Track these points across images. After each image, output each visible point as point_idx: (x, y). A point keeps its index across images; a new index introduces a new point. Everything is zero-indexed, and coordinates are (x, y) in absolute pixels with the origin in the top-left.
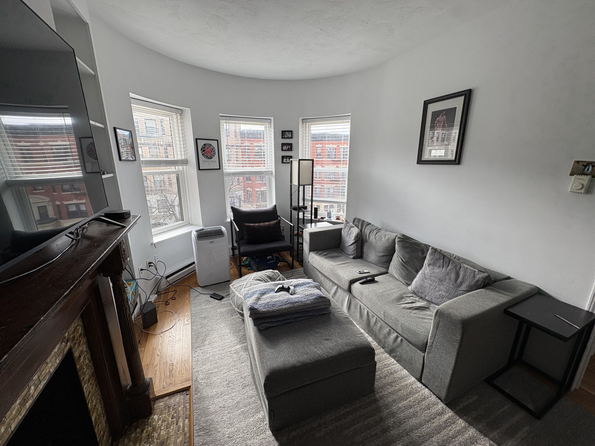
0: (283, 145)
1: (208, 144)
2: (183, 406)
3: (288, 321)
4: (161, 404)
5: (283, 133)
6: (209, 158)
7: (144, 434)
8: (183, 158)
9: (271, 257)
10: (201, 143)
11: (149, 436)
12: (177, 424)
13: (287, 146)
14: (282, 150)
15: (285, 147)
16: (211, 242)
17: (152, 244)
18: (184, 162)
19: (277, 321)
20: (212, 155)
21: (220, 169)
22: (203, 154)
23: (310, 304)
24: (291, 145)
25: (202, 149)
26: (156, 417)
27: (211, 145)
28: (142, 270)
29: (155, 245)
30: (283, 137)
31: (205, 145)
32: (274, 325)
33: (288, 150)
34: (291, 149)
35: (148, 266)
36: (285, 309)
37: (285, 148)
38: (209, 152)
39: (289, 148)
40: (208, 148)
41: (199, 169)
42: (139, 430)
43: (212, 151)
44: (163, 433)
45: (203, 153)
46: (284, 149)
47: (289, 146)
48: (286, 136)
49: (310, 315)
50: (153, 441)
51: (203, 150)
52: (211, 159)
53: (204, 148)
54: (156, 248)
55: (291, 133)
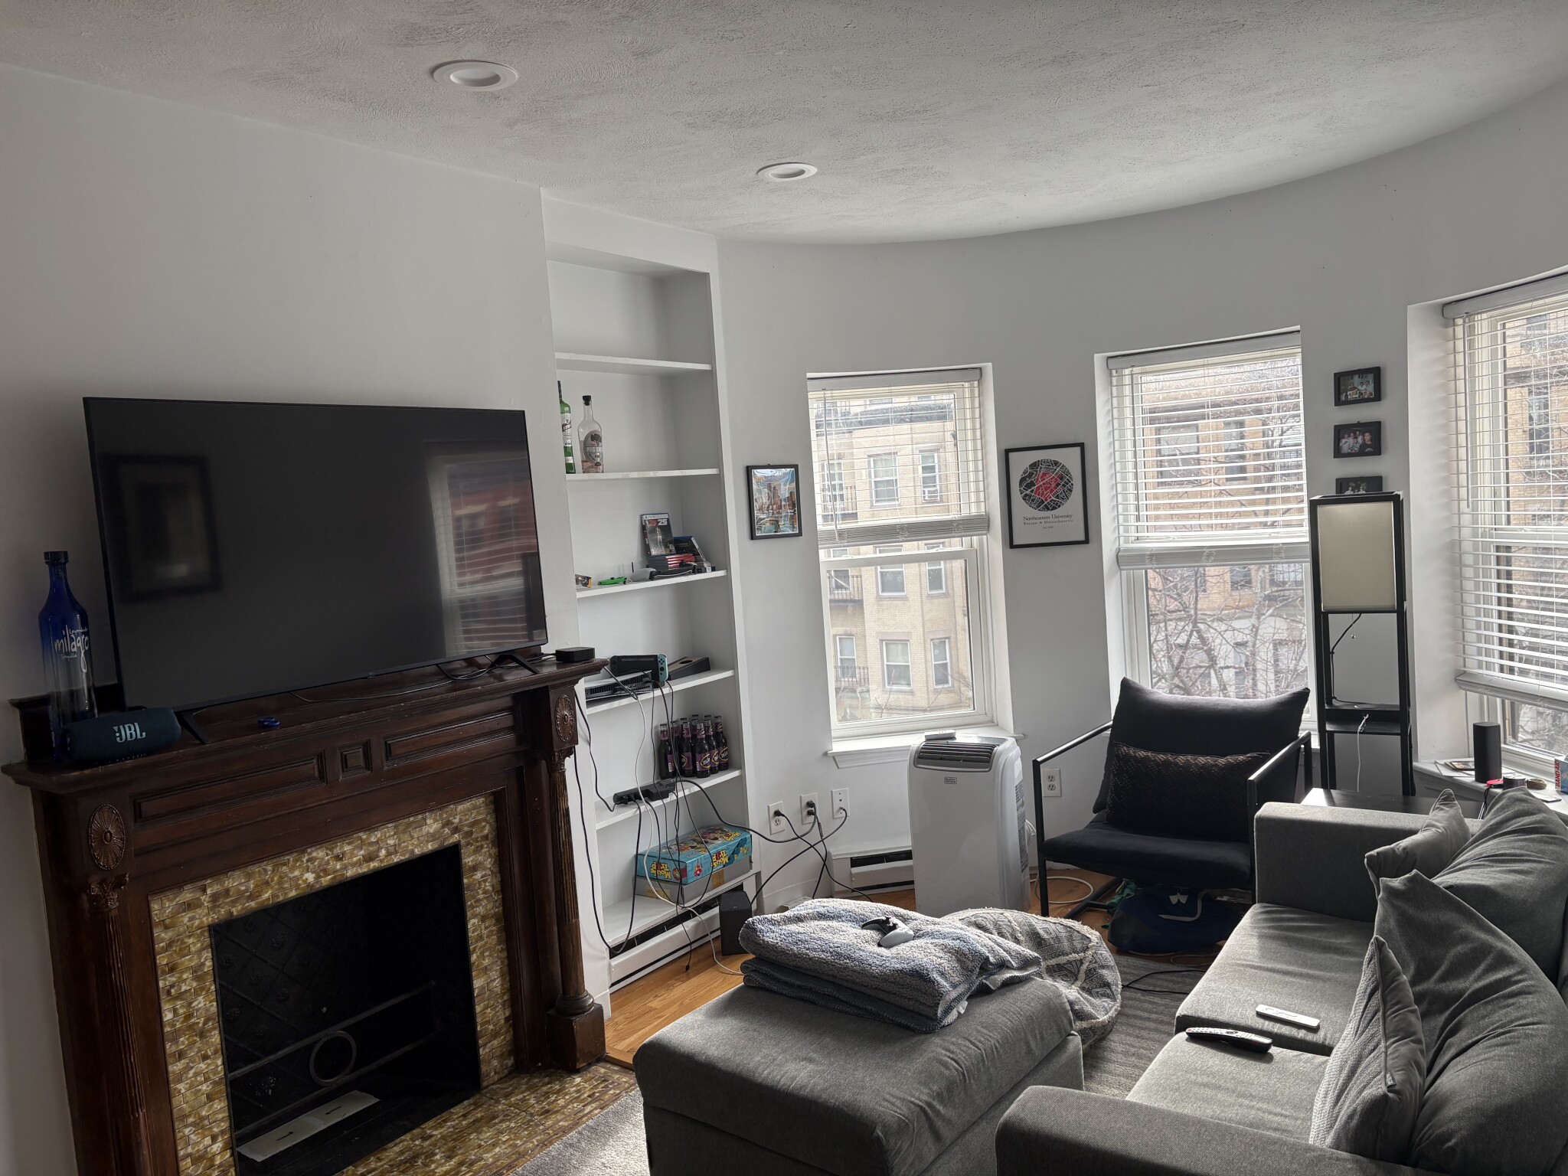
0: (1340, 431)
1: (1045, 461)
2: (618, 1092)
3: (807, 995)
4: (603, 1070)
5: (1341, 380)
6: (1047, 508)
7: (545, 1089)
8: (974, 511)
9: (1183, 899)
10: (1021, 463)
11: (546, 1095)
12: (583, 1106)
13: (1356, 438)
14: (1338, 453)
15: (1351, 440)
16: (948, 781)
17: (826, 754)
18: (977, 524)
19: (786, 983)
20: (1057, 497)
21: (1086, 541)
22: (1026, 495)
23: (874, 977)
24: (1375, 429)
25: (1022, 481)
26: (578, 1080)
27: (1056, 463)
28: (777, 813)
29: (834, 758)
30: (1343, 398)
31: (1034, 465)
32: (774, 988)
33: (1362, 452)
34: (1375, 448)
35: (805, 813)
36: (811, 959)
37: (1347, 444)
38: (1046, 489)
39: (1364, 445)
40: (1044, 474)
41: (1012, 546)
42: (547, 1080)
43: (1058, 485)
44: (561, 1102)
45: (1028, 492)
46: (1345, 448)
47: (1368, 436)
48: (1352, 395)
49: (866, 1010)
50: (543, 1102)
51: (1027, 482)
52: (1054, 508)
53: (1031, 475)
54: (838, 768)
55: (1370, 377)
